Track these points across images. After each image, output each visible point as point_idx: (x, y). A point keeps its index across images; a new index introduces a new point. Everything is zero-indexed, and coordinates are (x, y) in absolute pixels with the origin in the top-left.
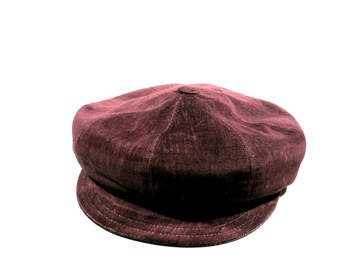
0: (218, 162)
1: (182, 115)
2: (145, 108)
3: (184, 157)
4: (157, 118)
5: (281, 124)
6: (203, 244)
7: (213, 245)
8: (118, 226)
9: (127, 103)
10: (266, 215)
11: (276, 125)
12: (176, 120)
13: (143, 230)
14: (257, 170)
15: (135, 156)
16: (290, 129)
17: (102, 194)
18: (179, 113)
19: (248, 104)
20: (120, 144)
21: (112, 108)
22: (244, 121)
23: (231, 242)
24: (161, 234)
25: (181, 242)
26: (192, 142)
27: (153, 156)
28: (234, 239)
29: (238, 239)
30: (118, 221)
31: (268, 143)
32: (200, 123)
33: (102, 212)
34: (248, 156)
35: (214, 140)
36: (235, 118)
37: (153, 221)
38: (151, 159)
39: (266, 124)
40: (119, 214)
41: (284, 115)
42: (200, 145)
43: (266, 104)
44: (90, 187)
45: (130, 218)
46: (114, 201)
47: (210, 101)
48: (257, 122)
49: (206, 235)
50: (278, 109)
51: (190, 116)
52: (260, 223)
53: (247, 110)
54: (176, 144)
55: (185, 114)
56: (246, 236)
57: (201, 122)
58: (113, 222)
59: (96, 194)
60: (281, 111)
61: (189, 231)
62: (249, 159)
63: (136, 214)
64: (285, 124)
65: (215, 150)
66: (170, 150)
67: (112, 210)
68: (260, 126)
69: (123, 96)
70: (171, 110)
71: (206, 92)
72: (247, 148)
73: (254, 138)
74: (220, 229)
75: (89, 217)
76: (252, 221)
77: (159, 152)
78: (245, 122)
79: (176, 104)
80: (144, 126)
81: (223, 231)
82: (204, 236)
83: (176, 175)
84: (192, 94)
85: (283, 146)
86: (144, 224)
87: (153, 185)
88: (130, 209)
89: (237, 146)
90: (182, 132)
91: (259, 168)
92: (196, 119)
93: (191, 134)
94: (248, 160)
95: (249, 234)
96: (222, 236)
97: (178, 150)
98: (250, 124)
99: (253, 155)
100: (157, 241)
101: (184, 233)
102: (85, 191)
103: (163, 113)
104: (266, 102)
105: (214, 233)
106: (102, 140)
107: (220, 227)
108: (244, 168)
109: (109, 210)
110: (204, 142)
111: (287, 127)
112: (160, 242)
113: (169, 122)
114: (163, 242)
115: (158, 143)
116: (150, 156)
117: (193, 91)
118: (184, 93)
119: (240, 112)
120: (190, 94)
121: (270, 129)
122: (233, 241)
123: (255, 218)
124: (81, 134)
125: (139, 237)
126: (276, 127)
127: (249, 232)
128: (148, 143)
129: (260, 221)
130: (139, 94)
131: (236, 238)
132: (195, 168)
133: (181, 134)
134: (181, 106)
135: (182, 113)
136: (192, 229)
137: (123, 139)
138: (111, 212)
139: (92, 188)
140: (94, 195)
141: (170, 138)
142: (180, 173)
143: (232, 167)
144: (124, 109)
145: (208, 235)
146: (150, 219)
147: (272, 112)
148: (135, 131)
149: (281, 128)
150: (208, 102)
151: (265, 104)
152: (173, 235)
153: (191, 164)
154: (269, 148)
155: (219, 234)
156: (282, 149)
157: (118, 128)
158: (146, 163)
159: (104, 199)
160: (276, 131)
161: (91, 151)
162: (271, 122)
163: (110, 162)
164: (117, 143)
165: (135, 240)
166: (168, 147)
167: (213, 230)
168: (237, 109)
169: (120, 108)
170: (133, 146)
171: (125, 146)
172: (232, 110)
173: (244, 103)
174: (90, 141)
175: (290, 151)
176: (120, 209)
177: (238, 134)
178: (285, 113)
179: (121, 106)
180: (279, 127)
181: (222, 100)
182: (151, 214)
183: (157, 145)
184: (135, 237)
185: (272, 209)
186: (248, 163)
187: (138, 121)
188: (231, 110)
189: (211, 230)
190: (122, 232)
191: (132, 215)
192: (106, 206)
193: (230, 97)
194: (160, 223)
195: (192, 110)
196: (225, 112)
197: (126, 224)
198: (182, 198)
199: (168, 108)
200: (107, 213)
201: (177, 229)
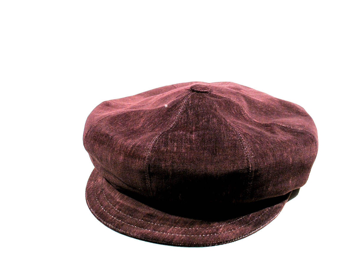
0: (214, 162)
1: (187, 113)
2: (157, 106)
3: (181, 156)
4: (163, 116)
5: (292, 125)
6: (197, 244)
7: (208, 246)
8: (117, 223)
9: (145, 100)
10: (269, 217)
11: (287, 125)
12: (181, 118)
13: (140, 227)
14: (256, 171)
15: (133, 153)
16: (301, 130)
17: (108, 190)
18: (185, 112)
19: (264, 104)
20: (121, 140)
21: (129, 105)
22: (255, 120)
23: (227, 244)
24: (157, 232)
25: (176, 241)
26: (191, 141)
27: (150, 154)
28: (230, 240)
29: (234, 241)
30: (119, 218)
31: (270, 144)
32: (202, 122)
33: (105, 208)
34: (246, 157)
35: (213, 140)
36: (246, 117)
37: (152, 219)
38: (148, 158)
39: (277, 125)
40: (120, 210)
41: (301, 115)
42: (198, 144)
43: (284, 104)
44: (99, 183)
45: (130, 215)
46: (118, 198)
47: (220, 100)
48: (269, 122)
49: (202, 235)
50: (296, 109)
51: (195, 115)
52: (261, 225)
53: (261, 109)
54: (175, 142)
55: (191, 113)
56: (244, 238)
57: (204, 121)
58: (113, 218)
59: (103, 189)
60: (299, 112)
61: (186, 231)
62: (247, 160)
63: (136, 211)
64: (297, 125)
65: (213, 150)
66: (167, 149)
67: (114, 206)
68: (270, 126)
69: (145, 93)
70: (178, 108)
71: (220, 90)
72: (246, 148)
73: (256, 139)
74: (218, 229)
75: (92, 213)
76: (253, 223)
77: (156, 150)
78: (256, 122)
79: (184, 102)
80: (149, 123)
81: (220, 232)
82: (200, 236)
83: (172, 174)
84: (203, 92)
85: (287, 147)
86: (142, 222)
87: (151, 183)
88: (132, 206)
89: (235, 146)
90: (183, 131)
91: (258, 170)
92: (200, 118)
93: (191, 133)
95: (247, 236)
96: (218, 237)
97: (175, 149)
98: (261, 124)
99: (252, 156)
100: (152, 239)
101: (180, 233)
102: (94, 187)
103: (169, 111)
104: (284, 102)
105: (210, 234)
106: (106, 137)
107: (218, 228)
108: (241, 169)
109: (112, 207)
110: (203, 141)
111: (299, 128)
112: (155, 240)
113: (174, 120)
114: (158, 240)
115: (156, 141)
116: (147, 154)
117: (205, 89)
118: (196, 91)
119: (254, 111)
120: (202, 92)
121: (280, 130)
122: (229, 242)
123: (257, 220)
124: (89, 130)
125: (135, 235)
126: (286, 128)
127: (247, 234)
128: (147, 141)
129: (261, 224)
130: (160, 91)
131: (232, 240)
132: (191, 168)
133: (181, 132)
134: (188, 105)
135: (188, 112)
136: (189, 228)
137: (125, 136)
138: (113, 208)
139: (101, 183)
140: (101, 190)
141: (169, 137)
142: (175, 171)
143: (229, 167)
144: (140, 106)
145: (204, 236)
146: (149, 216)
147: (289, 112)
148: (140, 129)
149: (292, 129)
150: (217, 101)
151: (282, 104)
152: (169, 234)
153: (186, 163)
154: (271, 149)
155: (215, 234)
156: (286, 151)
157: (124, 125)
158: (142, 160)
159: (110, 195)
160: (286, 131)
161: (95, 147)
162: (283, 123)
163: (111, 159)
164: (118, 141)
165: (131, 237)
166: (166, 145)
167: (210, 231)
168: (251, 108)
169: (137, 105)
170: (132, 143)
171: (126, 143)
172: (244, 109)
173: (259, 102)
174: (95, 137)
175: (296, 153)
176: (122, 205)
177: (240, 135)
178: (302, 113)
179: (138, 104)
180: (290, 127)
181: (234, 99)
182: (151, 210)
183: (155, 143)
184: (132, 234)
185: (277, 211)
186: (246, 165)
187: (144, 118)
188: (242, 109)
189: (208, 230)
190: (119, 229)
191: (132, 212)
192: (110, 202)
193: (244, 96)
194: (158, 221)
195: (198, 109)
196: (235, 112)
197: (125, 221)
198: (179, 197)
199: (175, 106)
200: (109, 209)
201: (174, 228)
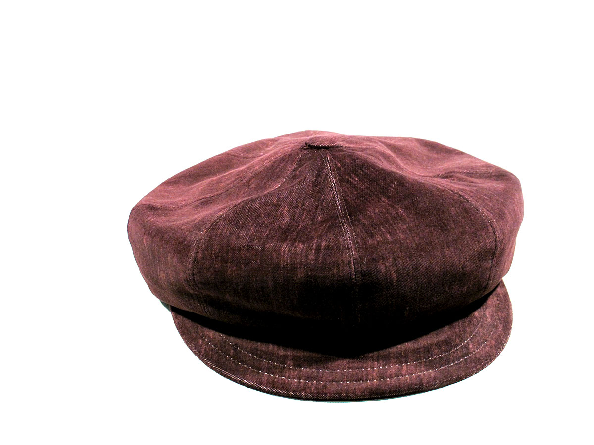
3: (402, 245)
4: (312, 196)
8: (313, 386)
11: (470, 170)
12: (345, 192)
15: (323, 262)
16: (493, 172)
17: (247, 343)
20: (285, 249)
24: (388, 379)
25: (428, 383)
26: (403, 219)
27: (355, 255)
30: (308, 378)
32: (392, 188)
33: (269, 371)
34: (488, 222)
38: (355, 261)
39: (457, 172)
50: (442, 147)
57: (393, 185)
58: (300, 382)
62: (491, 226)
65: (440, 224)
66: (377, 240)
68: (452, 176)
70: (326, 178)
74: (467, 347)
77: (361, 246)
79: (327, 167)
81: (472, 349)
92: (381, 182)
94: (490, 228)
96: (476, 358)
97: (388, 236)
99: (493, 219)
103: (317, 186)
105: (462, 356)
106: (248, 250)
107: (466, 345)
109: (280, 365)
113: (334, 198)
116: (350, 256)
126: (472, 173)
134: (339, 169)
135: (348, 180)
137: (283, 241)
138: (284, 367)
140: (233, 348)
145: (457, 362)
147: (437, 153)
151: (422, 144)
152: (407, 376)
155: (469, 355)
159: (257, 349)
163: (275, 284)
164: (279, 250)
166: (370, 234)
167: (459, 352)
170: (312, 247)
176: (296, 358)
180: (476, 171)
183: (353, 236)
186: (491, 234)
187: (285, 207)
189: (456, 353)
192: (270, 360)
197: (323, 379)
199: (318, 175)
200: (278, 370)
201: (407, 365)
